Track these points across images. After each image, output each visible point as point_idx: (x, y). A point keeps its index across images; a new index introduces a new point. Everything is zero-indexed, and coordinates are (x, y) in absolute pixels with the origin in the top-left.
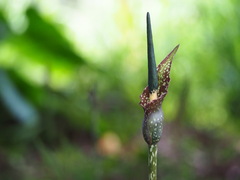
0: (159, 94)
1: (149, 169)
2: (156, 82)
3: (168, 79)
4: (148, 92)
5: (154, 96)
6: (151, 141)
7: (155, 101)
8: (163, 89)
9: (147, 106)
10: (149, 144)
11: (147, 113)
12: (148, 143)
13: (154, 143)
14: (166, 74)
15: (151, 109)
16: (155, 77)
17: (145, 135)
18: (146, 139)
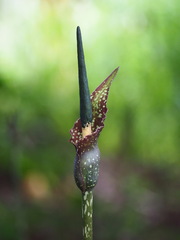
0: (94, 128)
1: (83, 221)
2: (90, 113)
3: (105, 110)
4: (80, 126)
5: (87, 131)
6: (84, 186)
7: (88, 137)
8: (99, 122)
9: (79, 144)
10: (83, 190)
11: (79, 152)
12: (81, 189)
13: (88, 189)
14: (102, 103)
15: (84, 146)
16: (89, 107)
17: (77, 180)
18: (79, 185)
